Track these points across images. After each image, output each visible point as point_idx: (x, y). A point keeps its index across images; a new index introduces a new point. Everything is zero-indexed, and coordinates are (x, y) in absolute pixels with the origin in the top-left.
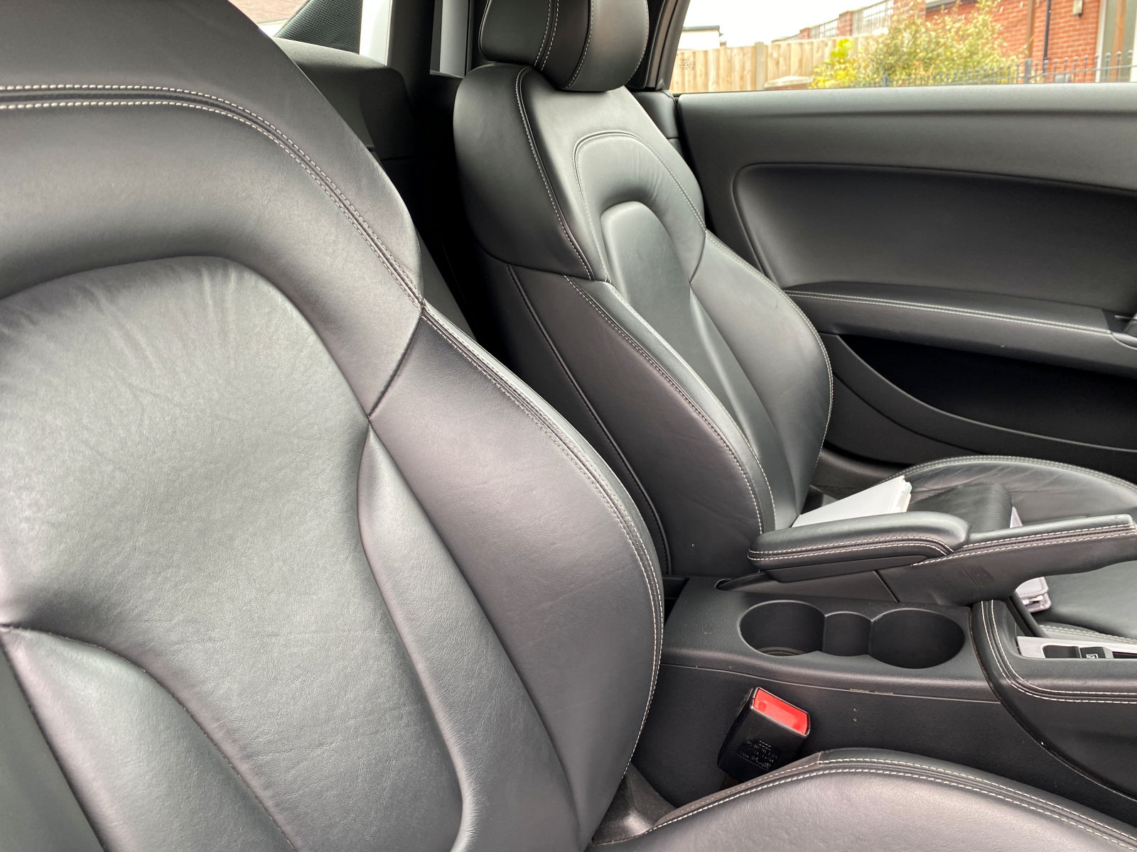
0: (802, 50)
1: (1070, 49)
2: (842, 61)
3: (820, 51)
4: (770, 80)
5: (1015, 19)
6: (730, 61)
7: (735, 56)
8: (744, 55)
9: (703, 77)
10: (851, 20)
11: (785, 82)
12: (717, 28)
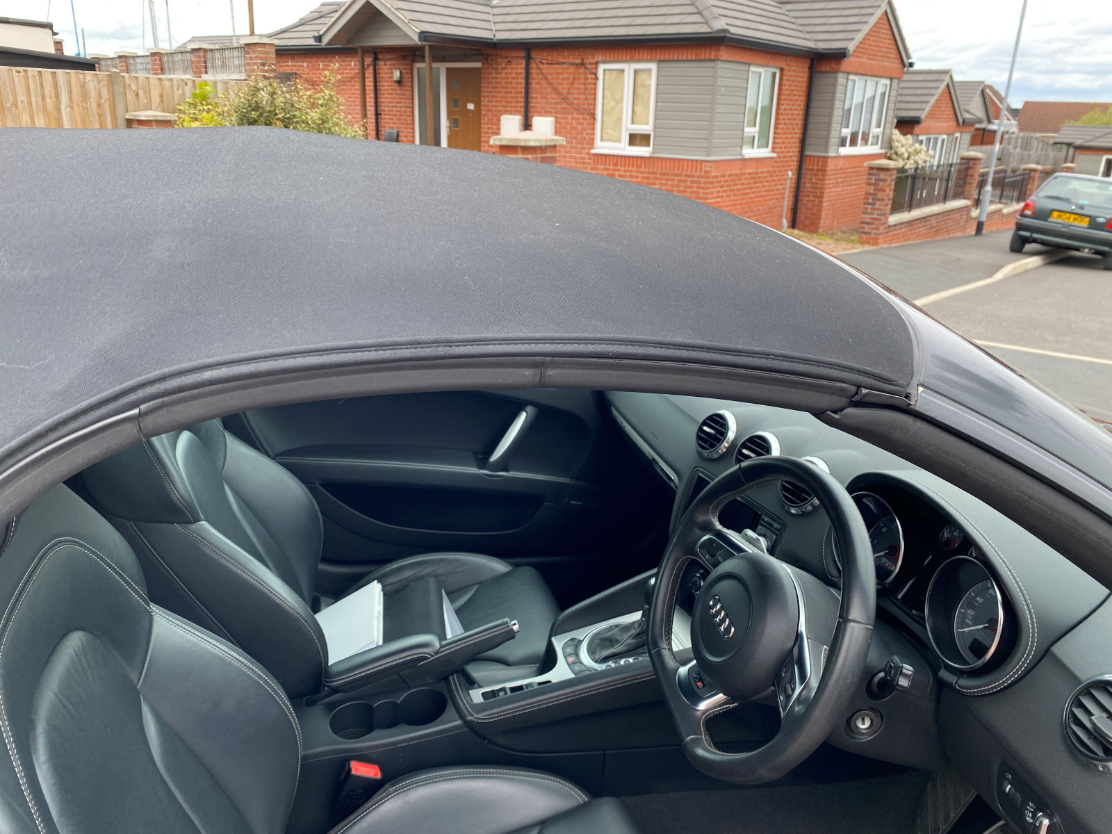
0: (162, 86)
1: (395, 109)
2: (204, 103)
3: (180, 89)
4: (131, 112)
5: (349, 76)
6: (83, 86)
7: (89, 81)
8: (99, 83)
9: (54, 99)
10: (205, 57)
11: (149, 116)
12: (49, 26)
